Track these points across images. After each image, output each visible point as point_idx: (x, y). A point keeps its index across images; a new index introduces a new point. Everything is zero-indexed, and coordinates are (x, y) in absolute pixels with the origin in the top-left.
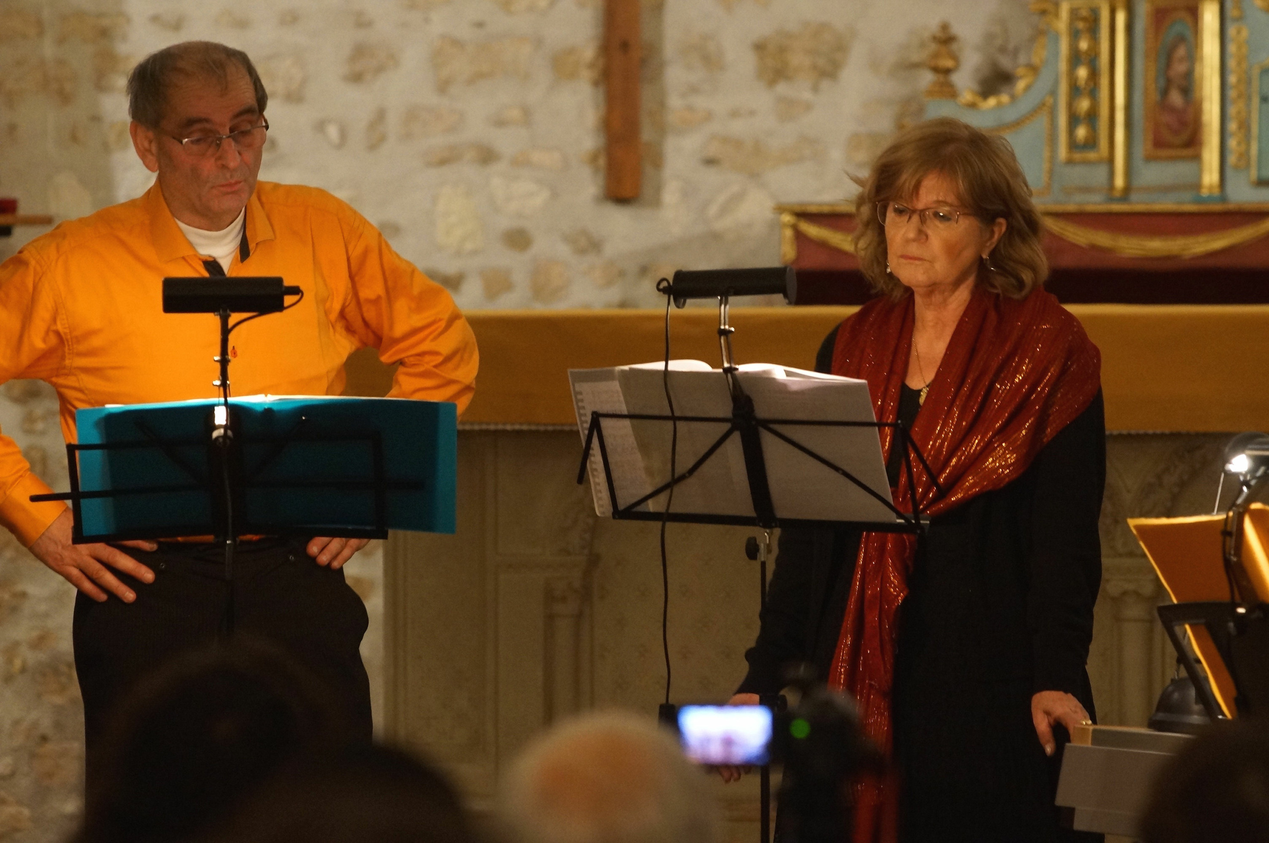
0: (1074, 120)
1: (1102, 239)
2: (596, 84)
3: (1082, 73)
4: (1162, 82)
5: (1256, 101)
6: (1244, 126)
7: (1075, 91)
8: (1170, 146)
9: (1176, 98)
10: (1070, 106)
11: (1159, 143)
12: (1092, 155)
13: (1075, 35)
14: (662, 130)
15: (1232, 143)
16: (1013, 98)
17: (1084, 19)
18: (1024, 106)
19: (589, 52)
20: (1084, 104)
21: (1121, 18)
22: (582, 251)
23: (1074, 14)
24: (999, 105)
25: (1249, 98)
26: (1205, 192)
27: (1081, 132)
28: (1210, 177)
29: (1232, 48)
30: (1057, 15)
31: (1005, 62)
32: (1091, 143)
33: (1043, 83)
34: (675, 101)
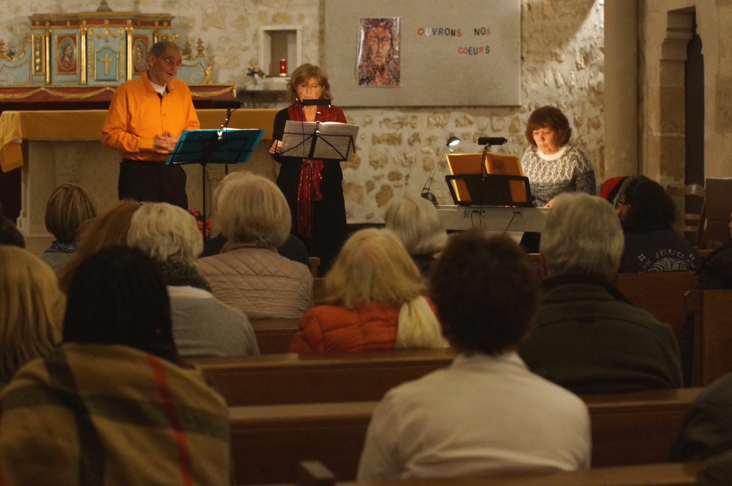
0: (36, 65)
1: (60, 94)
3: (38, 53)
4: (62, 55)
5: (96, 60)
6: (93, 66)
7: (36, 57)
8: (65, 71)
9: (67, 59)
10: (35, 61)
11: (60, 70)
12: (40, 73)
13: (35, 43)
15: (89, 70)
16: (19, 59)
17: (38, 39)
18: (23, 61)
20: (38, 61)
21: (47, 39)
23: (35, 38)
24: (16, 61)
25: (94, 59)
26: (82, 83)
27: (37, 68)
28: (84, 78)
29: (89, 47)
30: (31, 38)
31: (13, 50)
32: (40, 70)
33: (28, 54)
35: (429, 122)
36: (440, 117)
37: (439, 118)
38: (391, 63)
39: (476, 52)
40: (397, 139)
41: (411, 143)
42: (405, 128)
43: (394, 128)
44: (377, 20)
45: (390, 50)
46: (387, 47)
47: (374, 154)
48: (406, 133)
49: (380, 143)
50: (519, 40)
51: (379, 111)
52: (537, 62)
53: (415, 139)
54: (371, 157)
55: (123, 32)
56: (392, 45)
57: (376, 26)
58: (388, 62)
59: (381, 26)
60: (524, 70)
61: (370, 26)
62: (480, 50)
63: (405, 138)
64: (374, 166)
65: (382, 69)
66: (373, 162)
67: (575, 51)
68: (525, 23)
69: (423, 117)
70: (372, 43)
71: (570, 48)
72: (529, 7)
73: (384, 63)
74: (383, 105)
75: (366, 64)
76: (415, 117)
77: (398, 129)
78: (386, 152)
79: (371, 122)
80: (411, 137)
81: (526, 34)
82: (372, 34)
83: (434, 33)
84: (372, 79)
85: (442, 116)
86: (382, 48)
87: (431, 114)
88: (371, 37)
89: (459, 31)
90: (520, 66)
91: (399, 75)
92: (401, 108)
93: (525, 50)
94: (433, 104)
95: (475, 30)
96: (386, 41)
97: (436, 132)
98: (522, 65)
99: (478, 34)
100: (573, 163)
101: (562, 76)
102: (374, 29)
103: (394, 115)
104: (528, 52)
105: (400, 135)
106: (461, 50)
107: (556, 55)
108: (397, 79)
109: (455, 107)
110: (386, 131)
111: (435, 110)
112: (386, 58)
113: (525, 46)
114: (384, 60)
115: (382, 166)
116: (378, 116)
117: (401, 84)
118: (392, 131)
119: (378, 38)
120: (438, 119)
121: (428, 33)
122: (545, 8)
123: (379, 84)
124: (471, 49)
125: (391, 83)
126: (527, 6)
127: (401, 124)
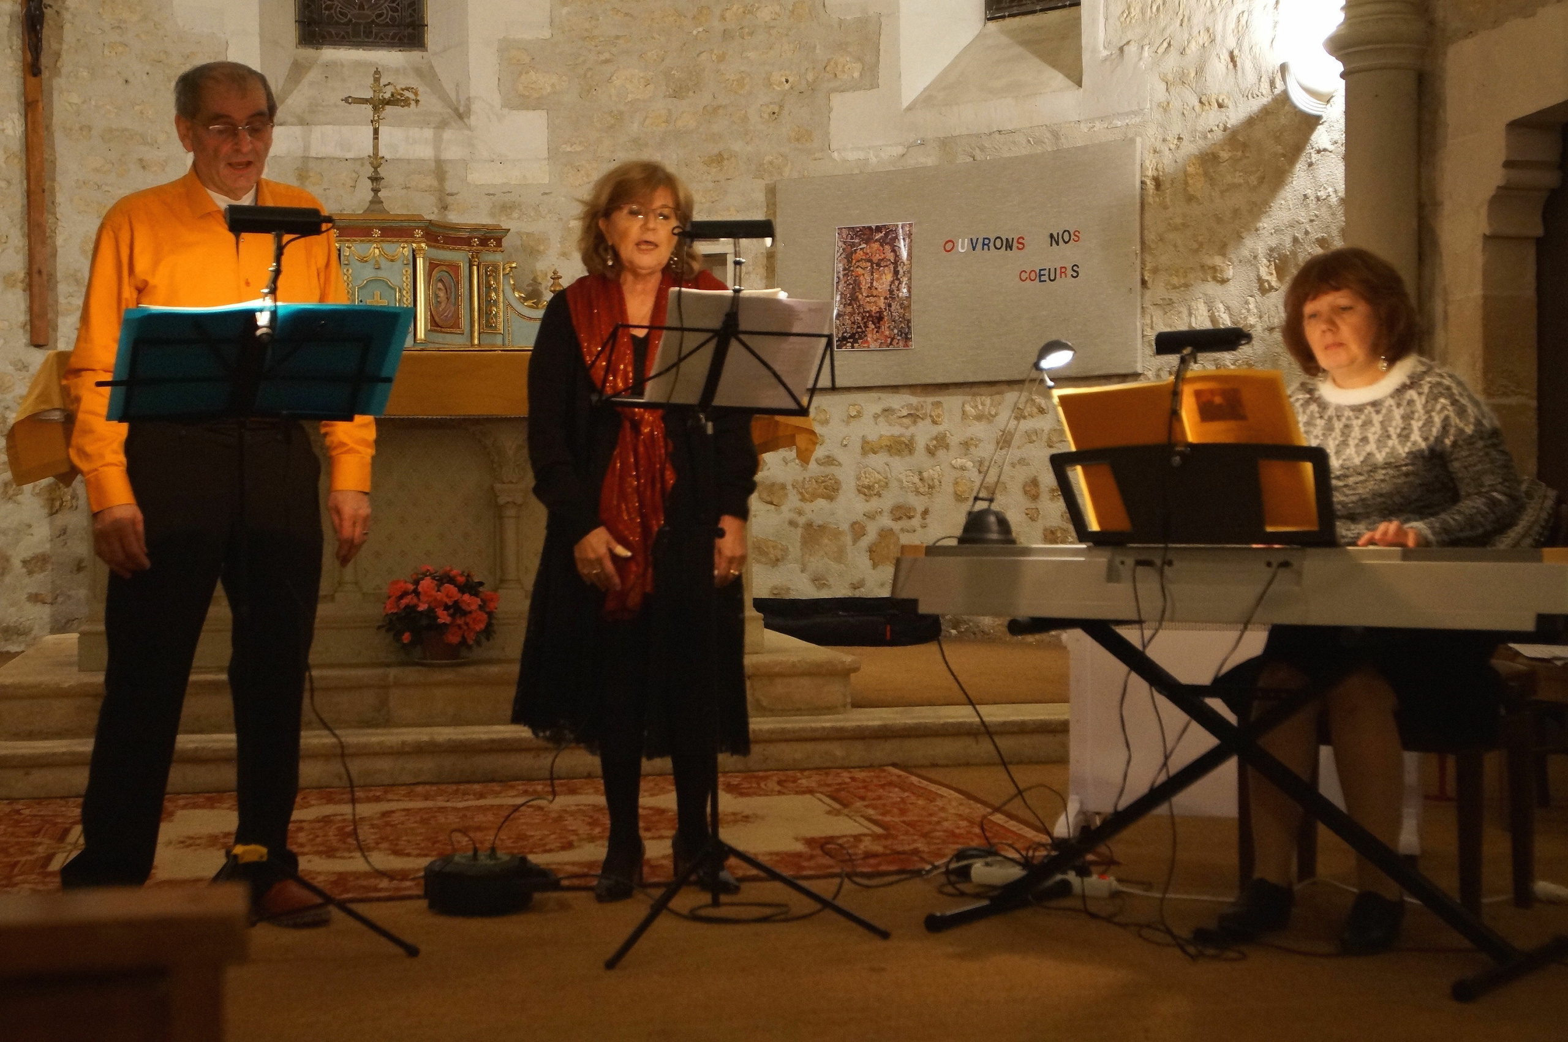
2: (24, 290)
14: (57, 313)
19: (21, 275)
22: (20, 370)
34: (62, 300)
35: (964, 412)
36: (985, 402)
37: (983, 404)
38: (895, 306)
39: (1052, 278)
40: (906, 445)
41: (931, 452)
42: (920, 424)
43: (901, 425)
44: (870, 228)
45: (892, 282)
46: (888, 277)
47: (865, 473)
48: (923, 433)
49: (875, 453)
50: (1137, 247)
51: (874, 395)
52: (1175, 287)
53: (940, 443)
54: (858, 478)
55: (407, 252)
56: (896, 273)
57: (867, 241)
58: (890, 305)
59: (877, 241)
60: (1147, 304)
61: (857, 241)
62: (1061, 273)
63: (921, 442)
64: (866, 495)
65: (878, 319)
66: (864, 487)
67: (1255, 257)
68: (1148, 216)
69: (952, 402)
70: (860, 271)
71: (1245, 252)
72: (1158, 183)
73: (883, 306)
74: (879, 384)
75: (849, 309)
76: (938, 404)
77: (907, 428)
78: (887, 469)
79: (859, 415)
80: (932, 439)
81: (1151, 236)
82: (860, 254)
83: (974, 249)
84: (860, 338)
85: (988, 401)
86: (878, 280)
87: (969, 398)
88: (858, 261)
89: (1021, 241)
90: (1139, 298)
91: (909, 328)
92: (912, 388)
93: (1149, 266)
94: (971, 379)
95: (1052, 236)
96: (887, 266)
97: (978, 429)
98: (1142, 296)
99: (1057, 244)
100: (1438, 407)
101: (1228, 308)
102: (864, 246)
103: (899, 402)
104: (1155, 271)
105: (912, 438)
106: (1024, 276)
107: (1214, 269)
108: (906, 334)
109: (1011, 383)
110: (885, 430)
111: (975, 390)
112: (886, 298)
113: (1148, 258)
114: (882, 303)
115: (879, 495)
116: (871, 404)
117: (913, 344)
118: (897, 430)
119: (870, 261)
120: (980, 407)
121: (963, 247)
122: (1190, 182)
123: (873, 346)
124: (1042, 272)
125: (895, 341)
126: (1154, 183)
127: (914, 417)
